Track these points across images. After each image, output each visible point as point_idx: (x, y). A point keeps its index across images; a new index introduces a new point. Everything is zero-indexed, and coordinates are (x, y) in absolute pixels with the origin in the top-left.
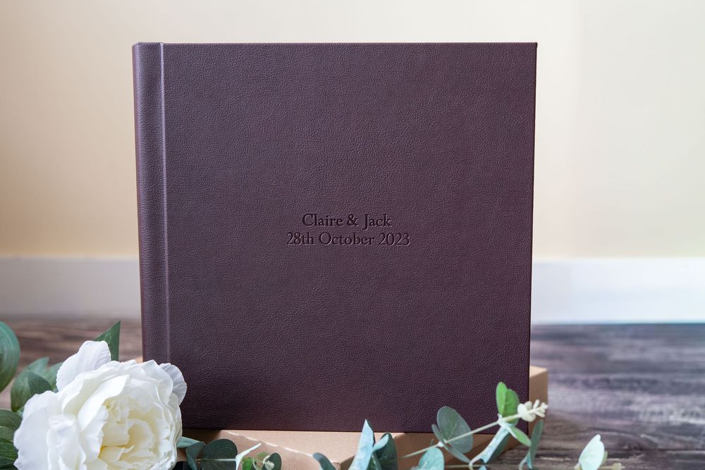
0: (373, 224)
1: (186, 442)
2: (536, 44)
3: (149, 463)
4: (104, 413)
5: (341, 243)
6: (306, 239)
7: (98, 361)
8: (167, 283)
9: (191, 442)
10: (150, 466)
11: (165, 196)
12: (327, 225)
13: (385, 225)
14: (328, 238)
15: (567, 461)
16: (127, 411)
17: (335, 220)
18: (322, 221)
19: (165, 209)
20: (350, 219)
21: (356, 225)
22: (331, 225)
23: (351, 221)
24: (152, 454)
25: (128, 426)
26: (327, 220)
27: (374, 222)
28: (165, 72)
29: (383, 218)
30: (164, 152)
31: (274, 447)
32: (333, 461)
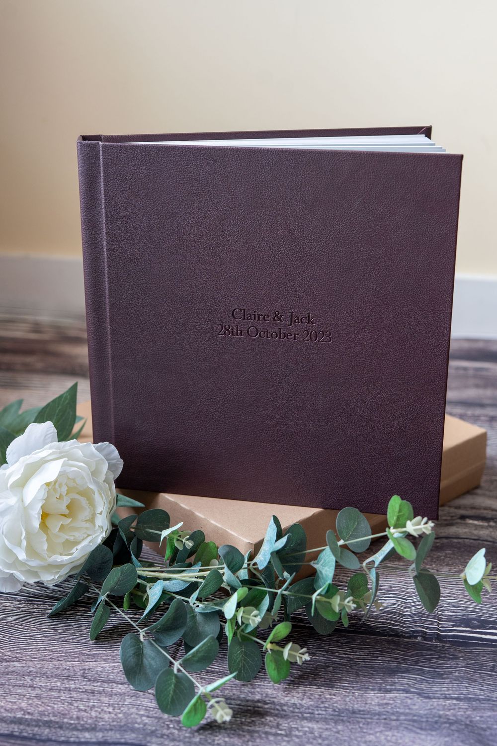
0: (298, 322)
1: (128, 502)
2: (462, 157)
3: (85, 533)
4: (43, 494)
5: (267, 337)
6: (235, 331)
7: (46, 436)
8: (110, 363)
9: (132, 503)
10: (85, 536)
11: (107, 285)
12: (255, 319)
13: (309, 323)
14: (255, 333)
15: (491, 526)
16: (64, 489)
17: (262, 315)
18: (251, 316)
19: (107, 297)
20: (276, 315)
21: (281, 321)
22: (259, 320)
23: (277, 317)
24: (88, 525)
25: (66, 501)
26: (255, 315)
27: (298, 319)
28: (104, 170)
29: (307, 316)
30: (105, 245)
31: (201, 518)
32: (248, 541)
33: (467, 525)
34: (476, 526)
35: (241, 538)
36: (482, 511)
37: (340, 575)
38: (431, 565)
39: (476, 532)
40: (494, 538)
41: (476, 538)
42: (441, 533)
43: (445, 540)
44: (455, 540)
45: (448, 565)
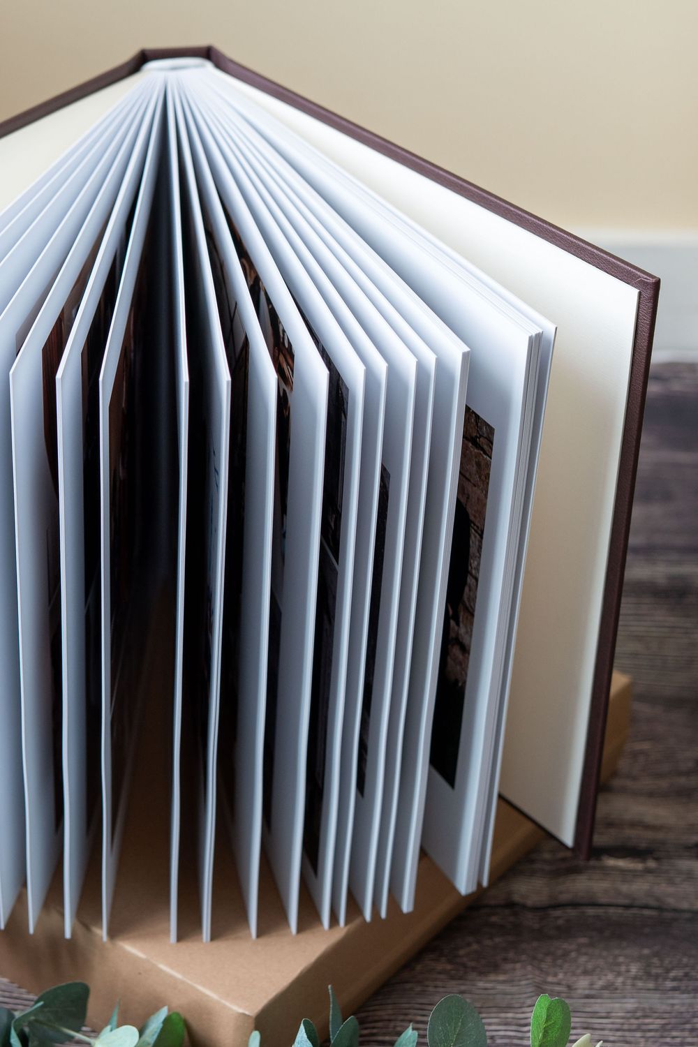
32: (241, 1011)
33: (606, 871)
34: (622, 871)
35: (228, 1004)
36: (629, 832)
37: (395, 1020)
38: (555, 975)
39: (625, 888)
40: (658, 899)
41: (626, 902)
42: (561, 893)
43: (572, 913)
44: (591, 911)
45: (586, 973)
